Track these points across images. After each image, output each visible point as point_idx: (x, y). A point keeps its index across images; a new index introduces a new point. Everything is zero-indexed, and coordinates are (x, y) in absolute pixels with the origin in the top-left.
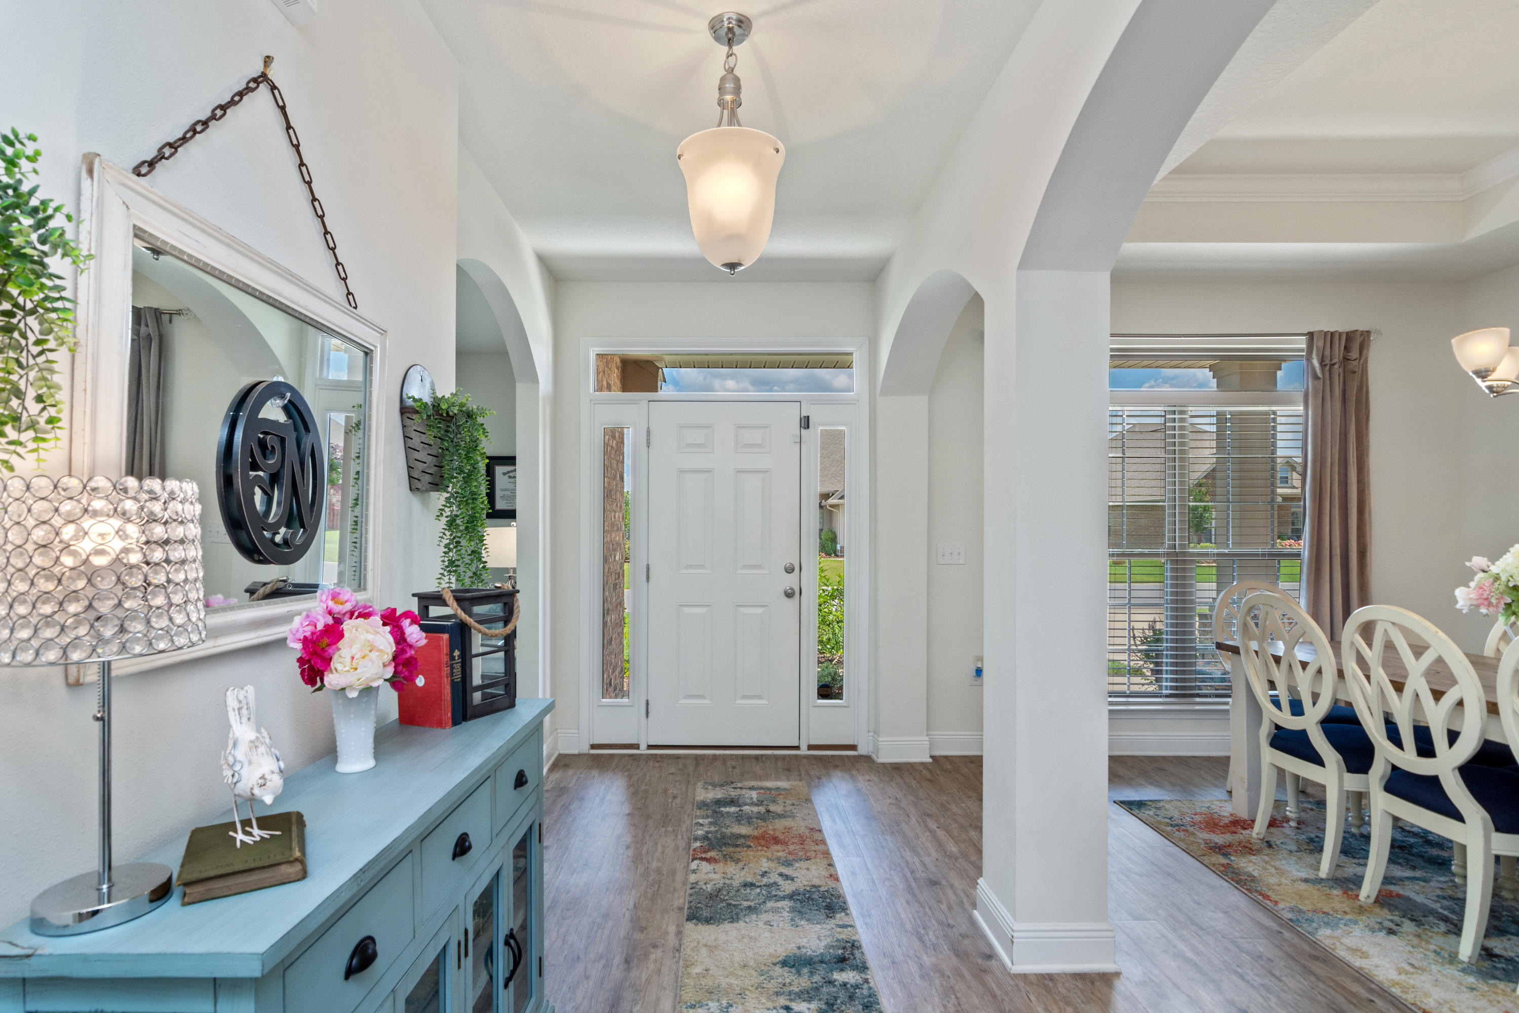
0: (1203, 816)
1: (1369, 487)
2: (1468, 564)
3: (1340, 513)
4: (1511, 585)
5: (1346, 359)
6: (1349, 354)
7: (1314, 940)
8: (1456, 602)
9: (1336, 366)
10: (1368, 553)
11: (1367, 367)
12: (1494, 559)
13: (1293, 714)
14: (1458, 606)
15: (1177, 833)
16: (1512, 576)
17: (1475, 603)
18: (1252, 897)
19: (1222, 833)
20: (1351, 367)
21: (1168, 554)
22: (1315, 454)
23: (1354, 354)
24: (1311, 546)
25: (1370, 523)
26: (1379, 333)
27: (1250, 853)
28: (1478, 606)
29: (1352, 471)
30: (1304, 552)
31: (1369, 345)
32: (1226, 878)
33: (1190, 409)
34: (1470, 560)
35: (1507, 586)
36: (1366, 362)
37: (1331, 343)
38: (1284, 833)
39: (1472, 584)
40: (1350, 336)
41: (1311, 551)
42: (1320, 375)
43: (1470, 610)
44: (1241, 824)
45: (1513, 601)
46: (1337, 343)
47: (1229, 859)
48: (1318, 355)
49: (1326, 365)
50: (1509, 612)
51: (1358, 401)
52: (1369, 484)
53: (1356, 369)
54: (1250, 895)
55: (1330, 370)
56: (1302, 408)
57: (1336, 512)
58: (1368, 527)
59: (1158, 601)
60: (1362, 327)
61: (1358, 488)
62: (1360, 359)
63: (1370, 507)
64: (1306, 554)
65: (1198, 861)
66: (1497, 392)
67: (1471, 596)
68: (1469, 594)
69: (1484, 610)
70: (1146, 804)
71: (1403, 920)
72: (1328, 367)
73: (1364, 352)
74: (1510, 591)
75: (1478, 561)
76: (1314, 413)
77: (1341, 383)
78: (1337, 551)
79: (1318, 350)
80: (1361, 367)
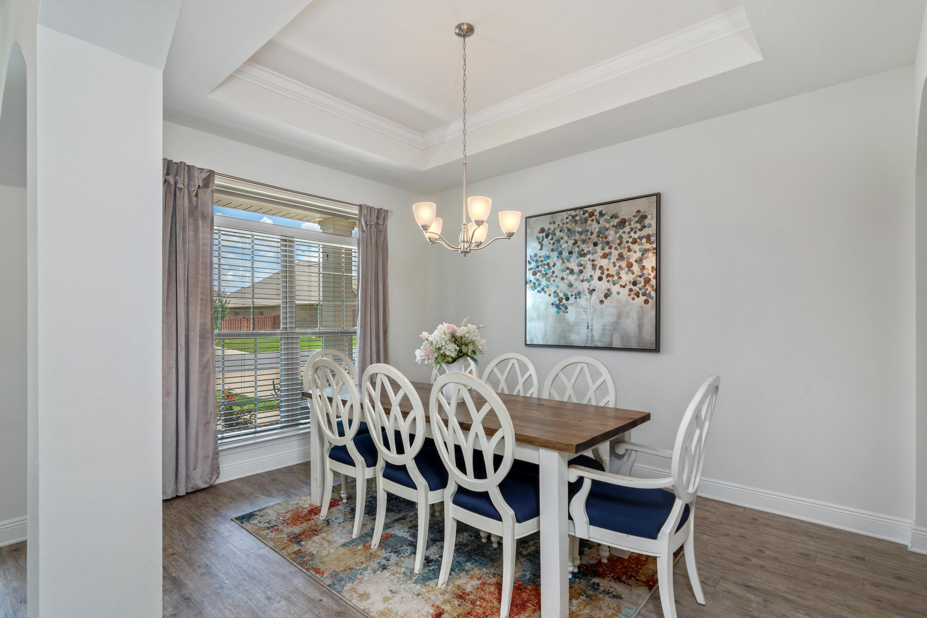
0: (292, 512)
1: (388, 295)
2: (420, 336)
3: (375, 309)
4: (437, 347)
5: (377, 224)
6: (379, 221)
7: (341, 597)
8: (416, 358)
9: (373, 227)
10: (388, 331)
11: (387, 229)
12: (431, 333)
13: (340, 436)
14: (416, 361)
15: (271, 534)
16: (437, 342)
17: (423, 358)
18: (309, 574)
19: (301, 523)
20: (380, 228)
21: (281, 334)
22: (363, 275)
23: (381, 222)
24: (361, 327)
25: (389, 315)
26: (391, 211)
27: (315, 534)
28: (424, 360)
29: (380, 286)
30: (358, 330)
31: (387, 218)
32: (295, 563)
33: (296, 240)
34: (421, 334)
35: (436, 348)
36: (386, 227)
37: (370, 213)
38: (339, 509)
39: (422, 347)
40: (379, 211)
41: (361, 331)
42: (365, 230)
43: (421, 362)
44: (315, 511)
45: (438, 356)
46: (373, 213)
47: (301, 546)
48: (364, 218)
49: (368, 225)
50: (437, 362)
51: (383, 248)
52: (388, 293)
53: (382, 230)
54: (307, 573)
55: (370, 228)
56: (356, 248)
57: (373, 308)
58: (388, 317)
59: (276, 365)
60: (385, 208)
61: (383, 295)
62: (384, 225)
63: (388, 306)
64: (359, 332)
65: (280, 554)
66: (433, 242)
67: (422, 354)
68: (421, 353)
69: (426, 362)
70: (254, 515)
71: (391, 554)
72: (369, 226)
73: (386, 221)
74: (437, 350)
75: (425, 334)
76: (362, 251)
77: (375, 237)
78: (374, 330)
79: (364, 215)
80: (384, 229)
